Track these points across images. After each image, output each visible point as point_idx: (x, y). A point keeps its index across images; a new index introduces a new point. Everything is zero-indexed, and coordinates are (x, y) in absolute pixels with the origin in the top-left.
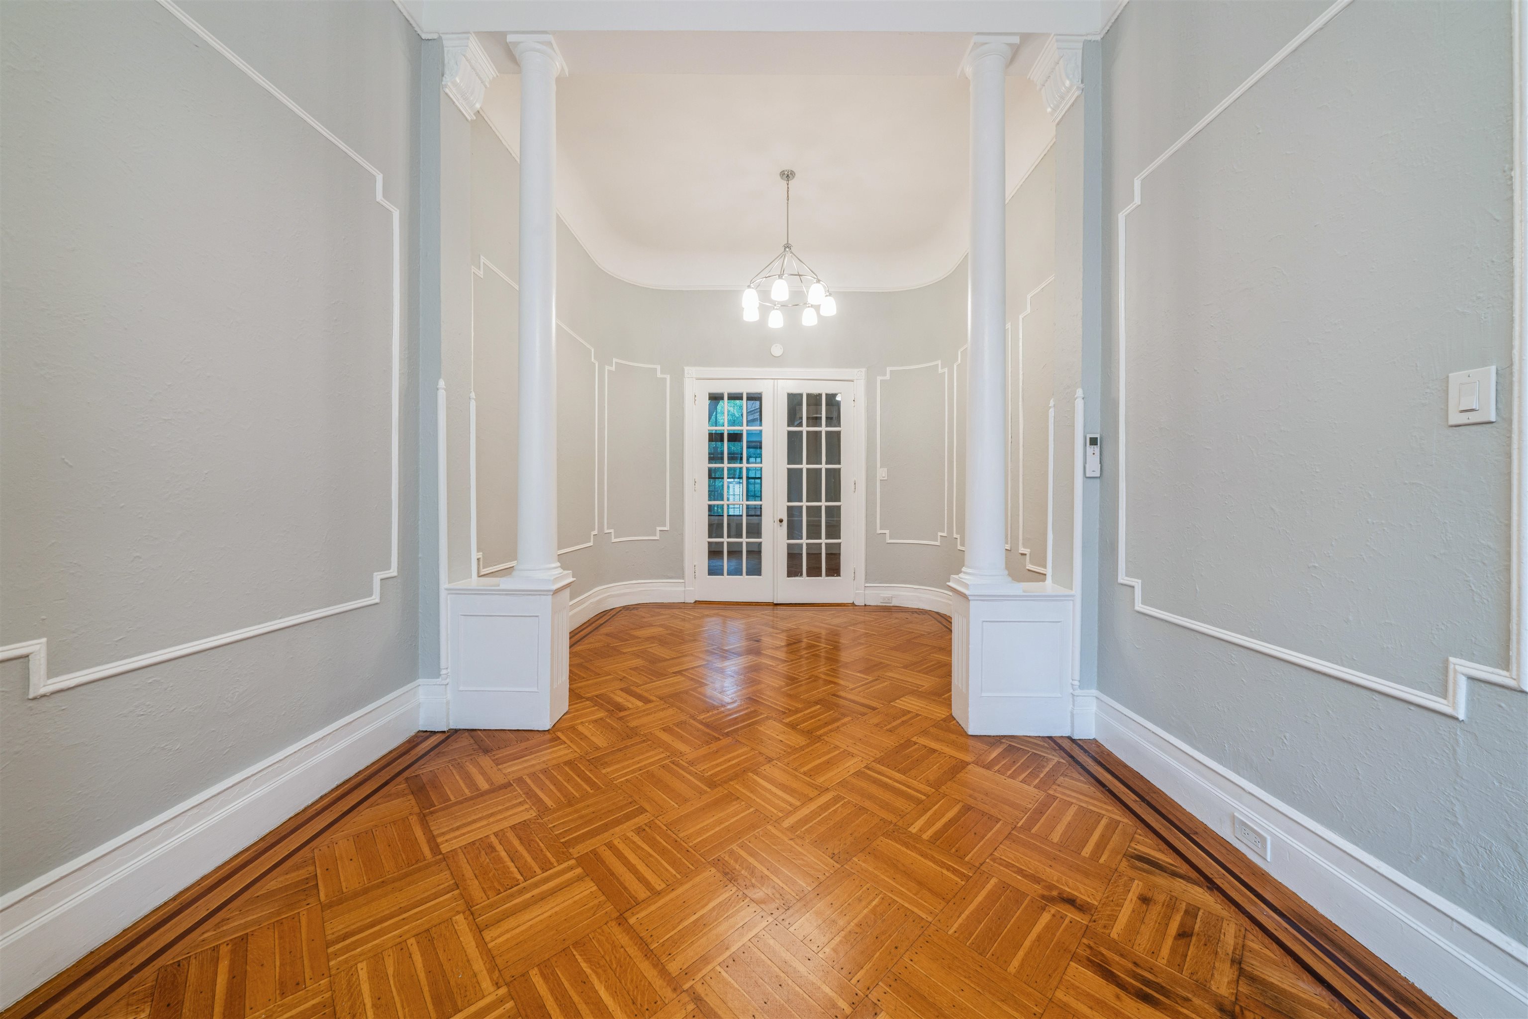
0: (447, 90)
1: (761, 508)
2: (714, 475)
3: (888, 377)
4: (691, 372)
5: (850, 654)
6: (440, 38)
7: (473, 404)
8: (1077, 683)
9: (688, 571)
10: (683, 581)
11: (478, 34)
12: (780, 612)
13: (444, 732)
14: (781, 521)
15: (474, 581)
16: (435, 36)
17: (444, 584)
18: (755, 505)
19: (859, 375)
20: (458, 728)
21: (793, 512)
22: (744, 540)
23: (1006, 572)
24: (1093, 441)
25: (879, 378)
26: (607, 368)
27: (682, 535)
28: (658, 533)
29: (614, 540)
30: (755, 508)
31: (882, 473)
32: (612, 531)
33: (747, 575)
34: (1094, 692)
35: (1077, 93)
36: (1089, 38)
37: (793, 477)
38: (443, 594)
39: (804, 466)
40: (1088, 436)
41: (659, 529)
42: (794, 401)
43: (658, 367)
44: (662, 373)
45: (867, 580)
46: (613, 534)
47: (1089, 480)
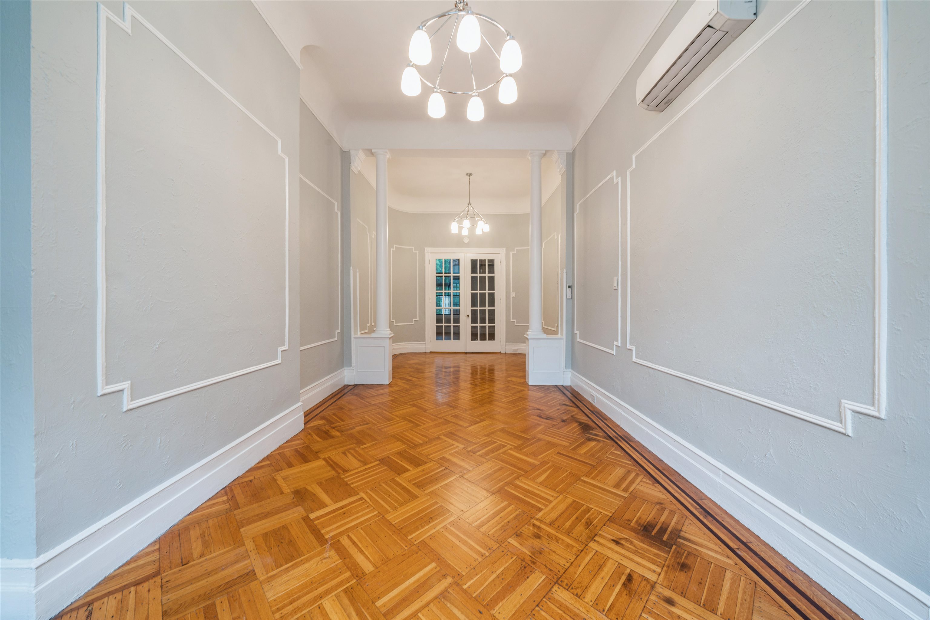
0: (352, 168)
1: (459, 311)
2: (438, 296)
3: (515, 252)
4: (428, 250)
5: (499, 375)
6: (350, 151)
7: (358, 273)
8: (564, 367)
9: (427, 338)
10: (424, 343)
11: (362, 149)
12: (468, 355)
13: (353, 385)
14: (468, 316)
15: (359, 335)
16: (348, 150)
17: (353, 336)
18: (456, 309)
19: (502, 251)
20: (357, 384)
21: (474, 313)
22: (452, 324)
23: (542, 331)
24: (569, 287)
25: (511, 253)
26: (392, 249)
27: (424, 322)
28: (414, 321)
29: (395, 325)
30: (456, 311)
31: (513, 295)
32: (394, 320)
33: (453, 340)
34: (570, 370)
35: (564, 170)
36: (568, 152)
37: (474, 297)
38: (352, 339)
39: (478, 292)
40: (568, 285)
41: (414, 320)
42: (474, 263)
43: (413, 248)
44: (415, 250)
45: (506, 342)
46: (394, 322)
47: (568, 300)
